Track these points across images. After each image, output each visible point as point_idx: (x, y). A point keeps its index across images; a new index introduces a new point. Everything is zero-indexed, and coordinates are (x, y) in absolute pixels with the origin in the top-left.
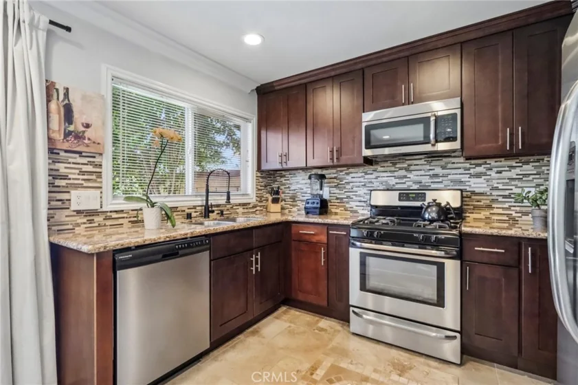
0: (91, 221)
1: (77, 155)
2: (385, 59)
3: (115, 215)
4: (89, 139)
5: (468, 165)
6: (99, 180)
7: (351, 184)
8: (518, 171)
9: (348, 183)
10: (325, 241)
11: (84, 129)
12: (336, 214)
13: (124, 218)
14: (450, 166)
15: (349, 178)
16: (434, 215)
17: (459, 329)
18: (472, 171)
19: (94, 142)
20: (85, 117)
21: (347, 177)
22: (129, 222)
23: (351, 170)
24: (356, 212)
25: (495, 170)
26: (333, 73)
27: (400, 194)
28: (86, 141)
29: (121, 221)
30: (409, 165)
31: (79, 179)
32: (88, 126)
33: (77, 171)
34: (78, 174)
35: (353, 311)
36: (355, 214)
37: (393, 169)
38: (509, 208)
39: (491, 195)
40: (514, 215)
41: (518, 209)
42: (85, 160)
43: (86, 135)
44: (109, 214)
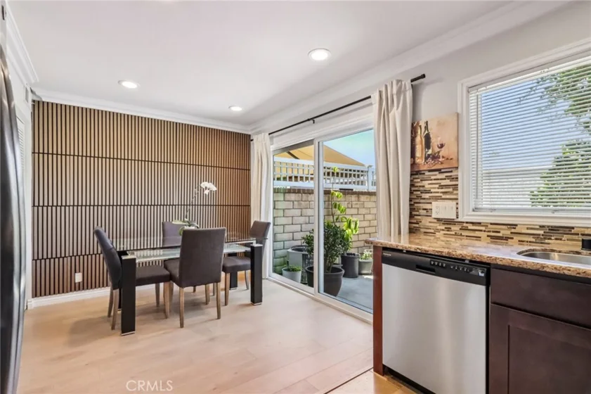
0: (449, 229)
1: (437, 173)
3: (471, 227)
4: (443, 157)
6: (455, 192)
11: (439, 150)
13: (481, 231)
19: (447, 159)
20: (439, 139)
22: (488, 236)
28: (440, 160)
29: (477, 234)
31: (438, 192)
32: (442, 146)
33: (437, 186)
34: (438, 188)
42: (443, 176)
43: (441, 154)
44: (465, 225)
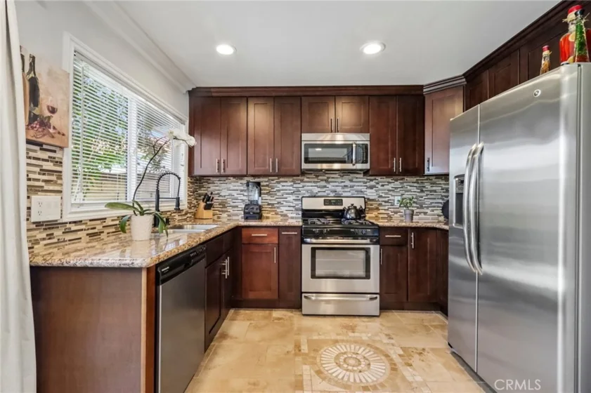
0: (50, 236)
1: (37, 148)
2: (318, 93)
3: (74, 227)
4: (54, 128)
5: (365, 180)
6: (59, 182)
7: (282, 192)
8: (392, 185)
9: (279, 191)
10: (277, 242)
11: (49, 114)
12: (267, 218)
13: (82, 230)
14: (355, 180)
15: (280, 186)
16: (353, 215)
17: (378, 291)
18: (368, 184)
19: (59, 133)
20: (50, 98)
21: (278, 185)
22: (87, 235)
23: (281, 179)
24: (286, 215)
25: (381, 184)
26: (274, 94)
27: (325, 200)
28: (51, 130)
29: (79, 234)
30: (328, 178)
31: (38, 180)
32: (53, 111)
33: (37, 169)
34: (39, 174)
35: (305, 297)
36: (285, 218)
37: (316, 180)
38: (387, 210)
39: (378, 201)
40: (391, 214)
41: (392, 210)
42: (45, 155)
43: (52, 121)
44: (68, 226)
